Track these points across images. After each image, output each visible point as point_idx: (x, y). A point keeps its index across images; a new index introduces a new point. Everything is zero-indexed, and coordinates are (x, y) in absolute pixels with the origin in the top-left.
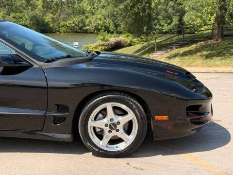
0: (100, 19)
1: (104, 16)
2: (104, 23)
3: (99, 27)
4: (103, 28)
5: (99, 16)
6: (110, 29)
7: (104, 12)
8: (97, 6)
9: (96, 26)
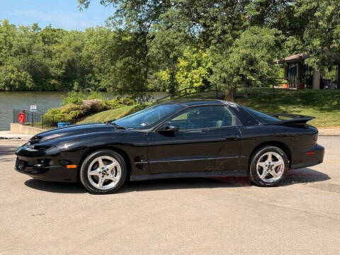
0: (13, 72)
1: (17, 66)
2: (18, 76)
3: (12, 83)
4: (17, 83)
5: (10, 67)
6: (27, 85)
7: (17, 61)
8: (5, 53)
9: (6, 81)
